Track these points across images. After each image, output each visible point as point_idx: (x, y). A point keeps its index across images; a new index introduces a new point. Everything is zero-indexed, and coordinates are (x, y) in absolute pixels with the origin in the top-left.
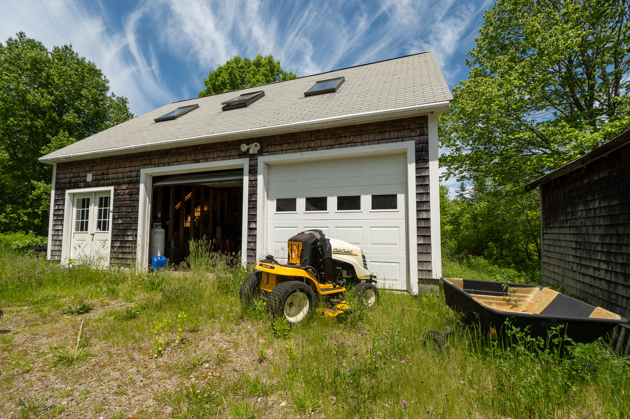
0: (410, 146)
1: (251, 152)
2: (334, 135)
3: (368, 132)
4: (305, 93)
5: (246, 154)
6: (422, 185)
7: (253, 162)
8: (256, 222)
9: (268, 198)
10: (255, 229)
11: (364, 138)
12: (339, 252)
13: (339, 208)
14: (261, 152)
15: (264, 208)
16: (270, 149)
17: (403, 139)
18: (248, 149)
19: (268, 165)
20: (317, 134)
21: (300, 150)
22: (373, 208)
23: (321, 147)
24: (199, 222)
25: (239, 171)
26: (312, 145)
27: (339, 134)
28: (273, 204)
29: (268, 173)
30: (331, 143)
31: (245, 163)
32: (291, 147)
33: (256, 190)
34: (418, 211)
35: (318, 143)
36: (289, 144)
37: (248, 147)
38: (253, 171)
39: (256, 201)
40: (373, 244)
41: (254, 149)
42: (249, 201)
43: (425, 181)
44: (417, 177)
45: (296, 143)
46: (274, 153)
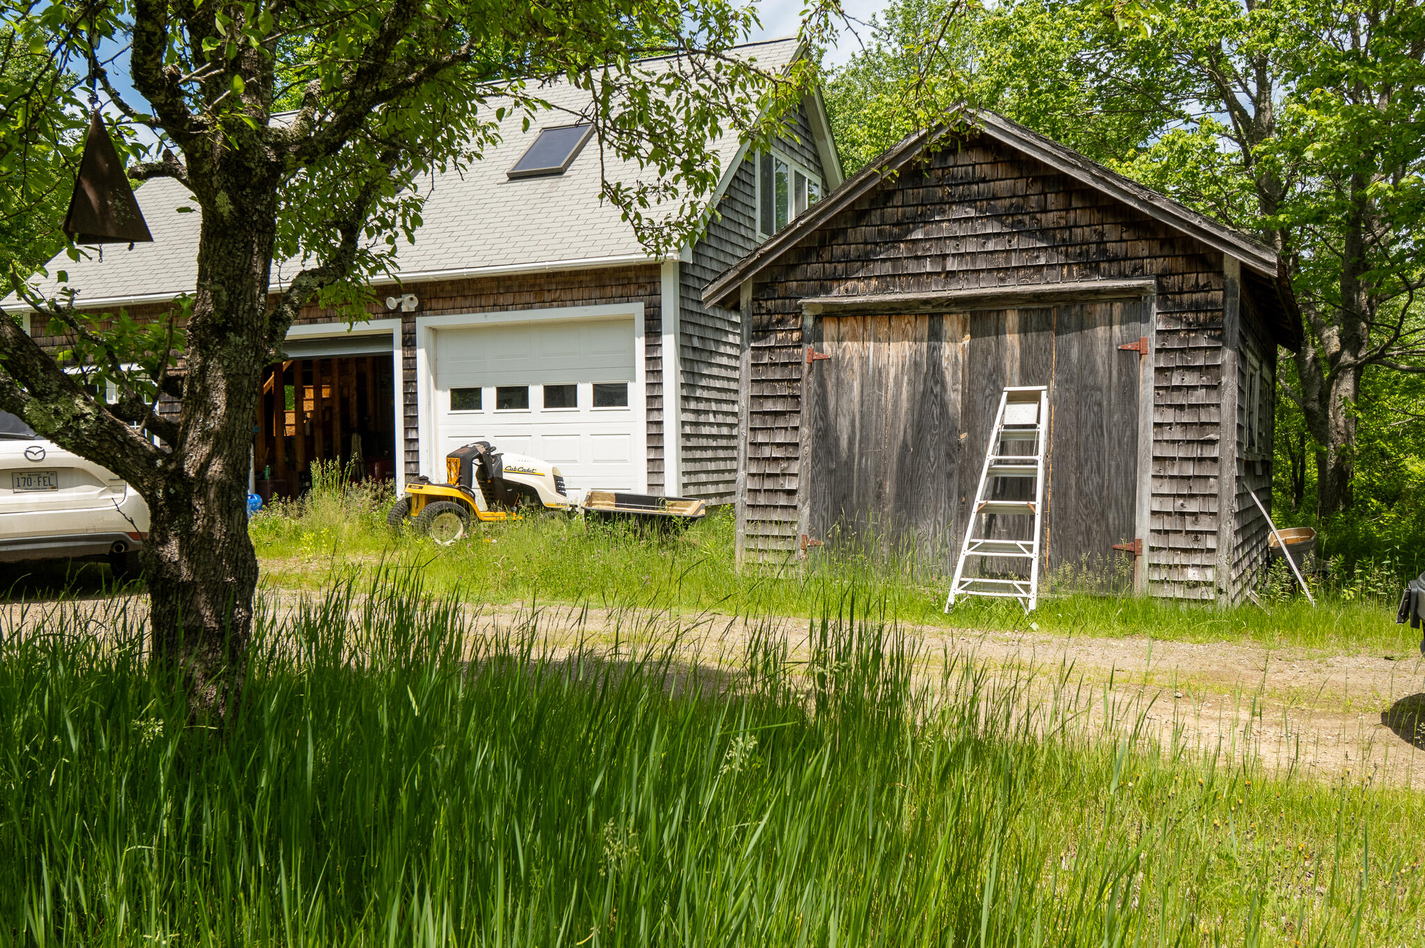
0: (637, 310)
1: (404, 309)
2: (533, 286)
3: (581, 285)
4: (508, 174)
5: (396, 313)
6: (653, 372)
7: (408, 326)
8: (417, 429)
9: (436, 387)
10: (417, 440)
11: (576, 294)
12: (513, 471)
13: (546, 406)
14: (420, 310)
15: (429, 404)
16: (434, 304)
17: (626, 298)
18: (400, 304)
19: (435, 331)
20: (509, 283)
21: (483, 308)
22: (595, 405)
23: (515, 306)
24: (311, 425)
25: (387, 339)
26: (501, 301)
27: (540, 285)
28: (445, 398)
29: (435, 343)
30: (528, 300)
31: (394, 326)
32: (468, 303)
33: (415, 375)
34: (648, 410)
35: (509, 298)
36: (465, 297)
37: (399, 300)
38: (409, 342)
39: (416, 393)
40: (595, 461)
41: (409, 303)
42: (405, 394)
43: (657, 365)
44: (648, 359)
45: (476, 296)
46: (442, 312)
